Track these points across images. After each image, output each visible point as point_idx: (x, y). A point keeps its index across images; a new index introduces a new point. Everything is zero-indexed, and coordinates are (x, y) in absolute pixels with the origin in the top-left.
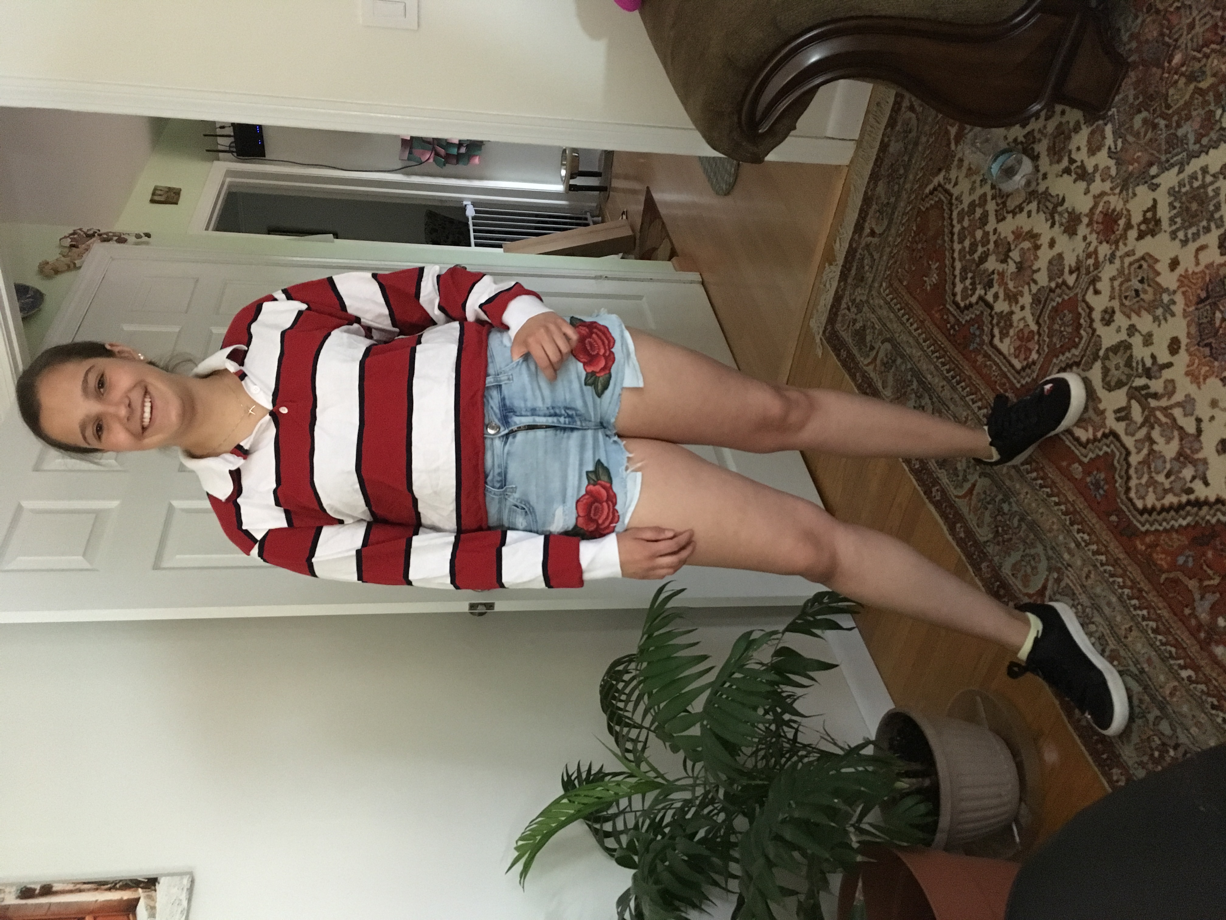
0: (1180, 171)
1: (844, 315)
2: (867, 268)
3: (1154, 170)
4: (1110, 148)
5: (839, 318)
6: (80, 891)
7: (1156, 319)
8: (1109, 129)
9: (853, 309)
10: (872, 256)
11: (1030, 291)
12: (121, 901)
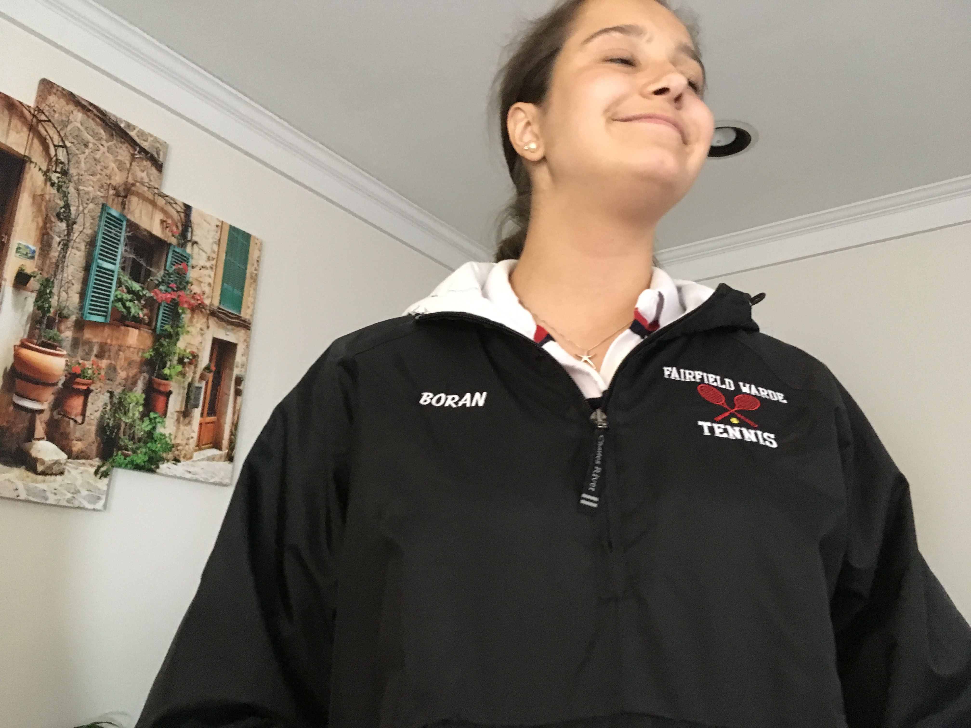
6: (234, 413)
12: (222, 439)
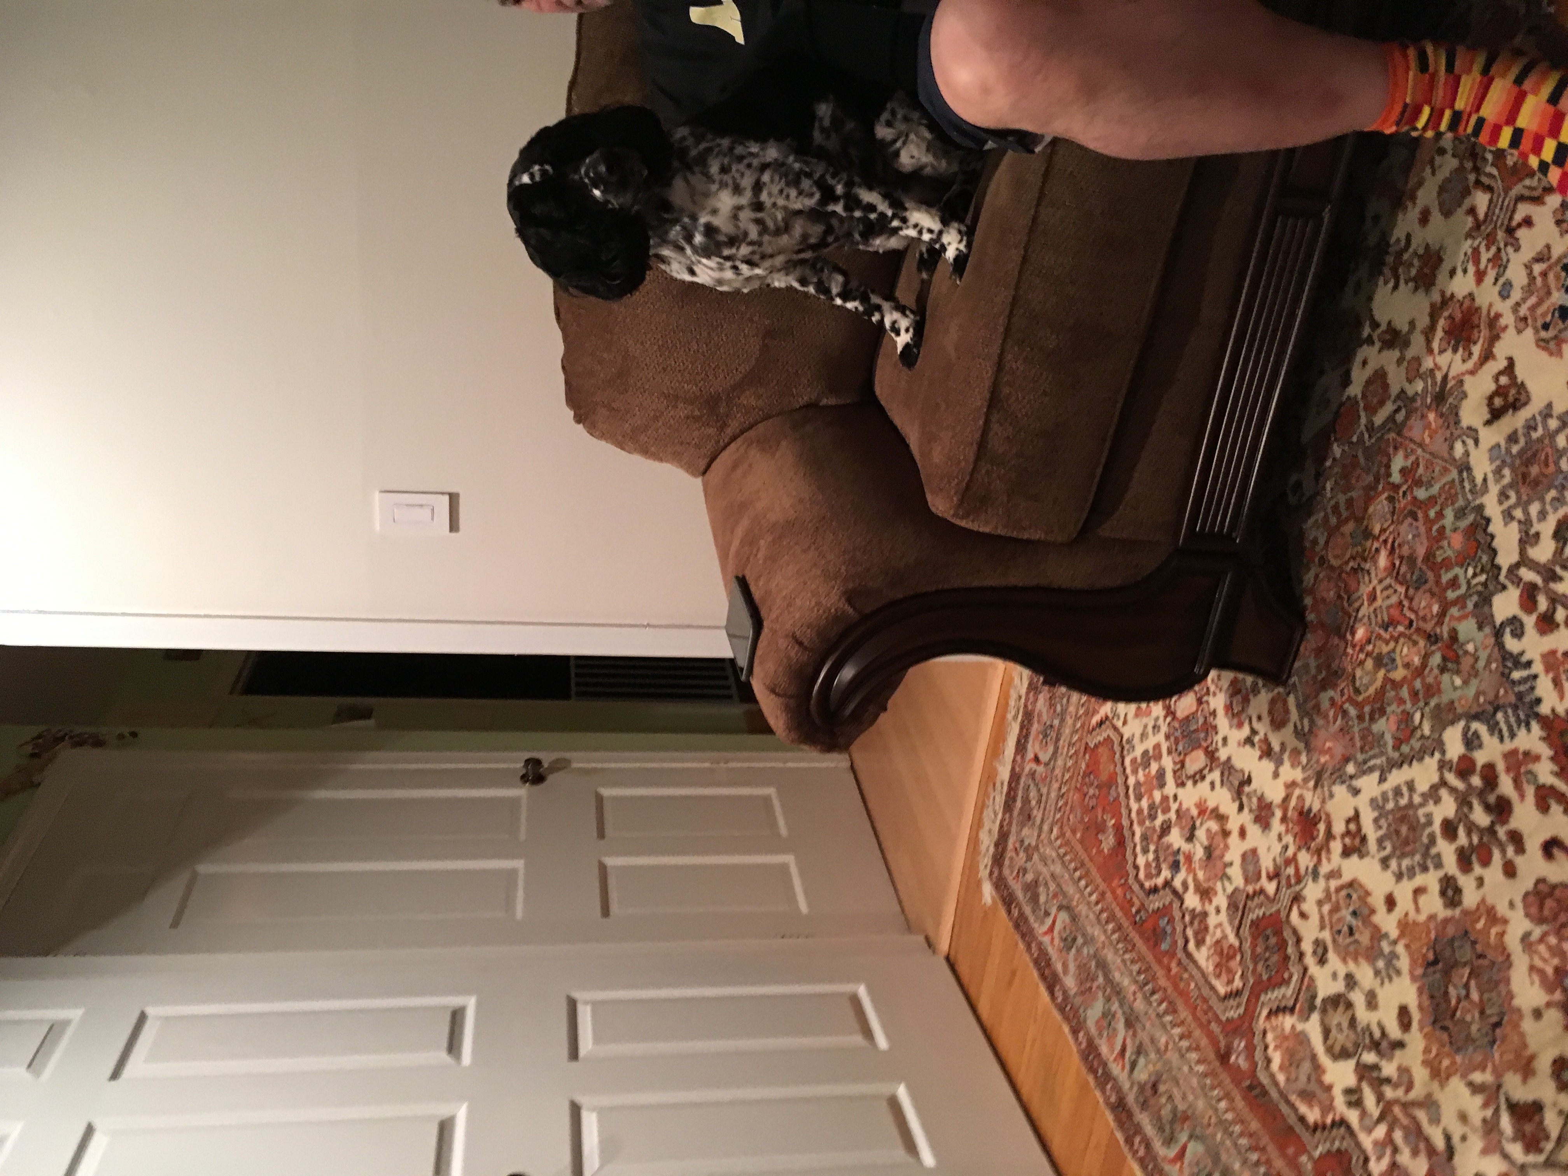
0: (1382, 779)
1: (1011, 859)
2: (1033, 803)
3: (1351, 769)
4: (1295, 726)
5: (1007, 862)
7: (1377, 973)
8: (1291, 700)
9: (1022, 854)
10: (1039, 790)
11: (1224, 890)
